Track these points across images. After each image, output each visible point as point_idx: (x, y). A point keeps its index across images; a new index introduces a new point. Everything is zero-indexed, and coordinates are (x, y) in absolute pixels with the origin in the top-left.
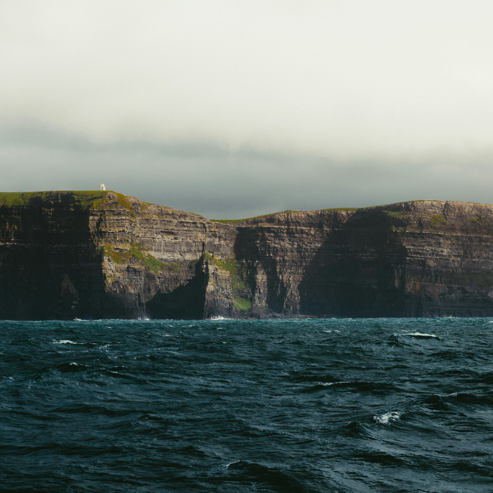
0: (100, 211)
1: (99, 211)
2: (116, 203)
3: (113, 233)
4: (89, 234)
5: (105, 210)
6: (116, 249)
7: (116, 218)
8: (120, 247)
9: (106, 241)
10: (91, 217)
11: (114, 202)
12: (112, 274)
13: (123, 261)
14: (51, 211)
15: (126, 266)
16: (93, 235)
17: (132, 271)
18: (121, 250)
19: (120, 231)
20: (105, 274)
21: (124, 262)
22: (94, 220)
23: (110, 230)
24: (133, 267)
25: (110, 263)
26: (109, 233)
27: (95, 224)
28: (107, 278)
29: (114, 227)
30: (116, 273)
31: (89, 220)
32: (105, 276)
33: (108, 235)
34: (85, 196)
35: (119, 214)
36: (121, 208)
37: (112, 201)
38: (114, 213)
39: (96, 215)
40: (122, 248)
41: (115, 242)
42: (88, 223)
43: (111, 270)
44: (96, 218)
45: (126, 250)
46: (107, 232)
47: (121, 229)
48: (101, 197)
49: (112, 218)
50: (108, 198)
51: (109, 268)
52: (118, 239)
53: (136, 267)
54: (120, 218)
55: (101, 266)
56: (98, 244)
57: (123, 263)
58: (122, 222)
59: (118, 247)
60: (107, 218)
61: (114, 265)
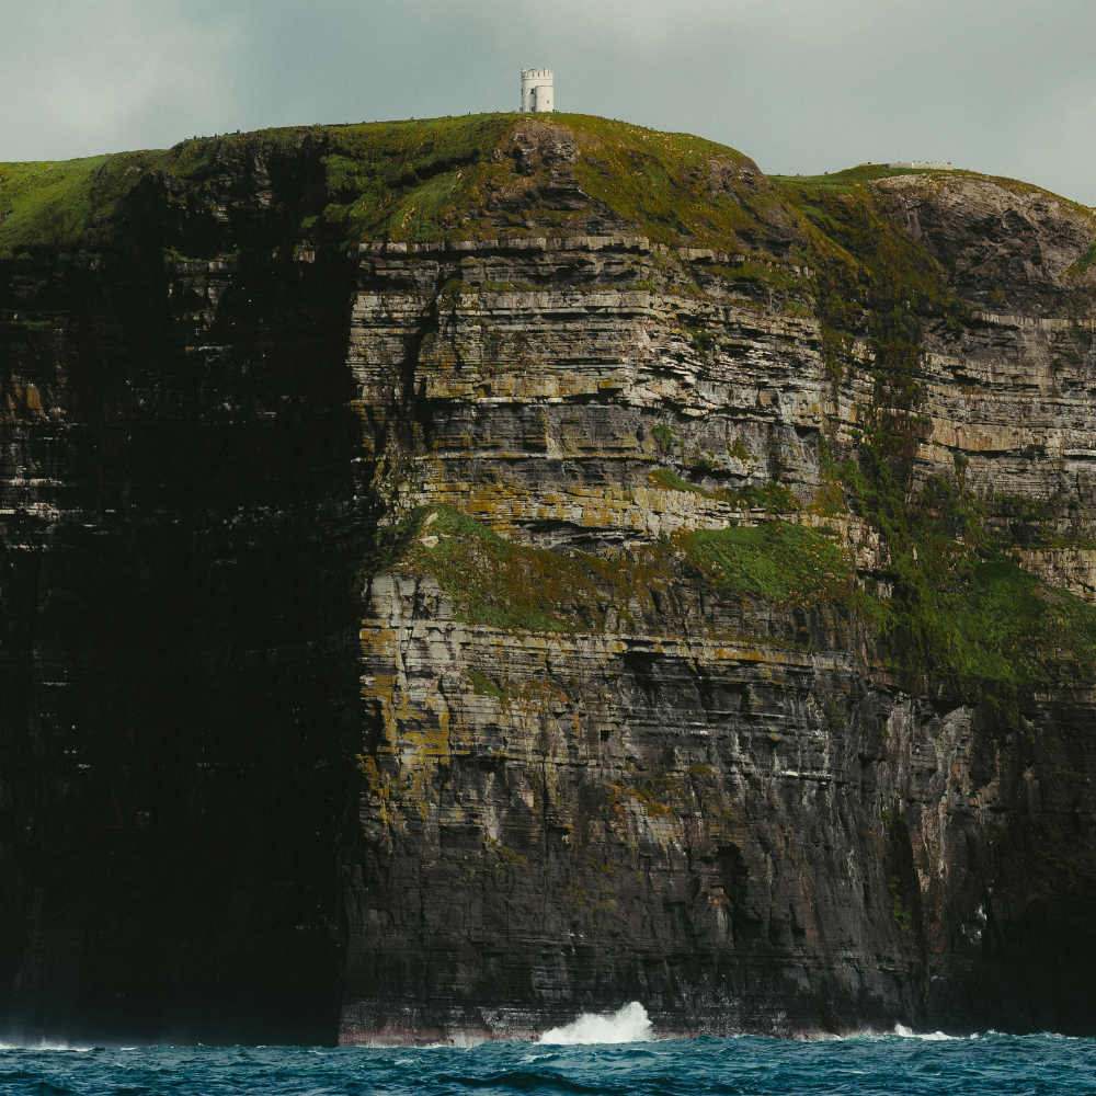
0: (435, 255)
1: (423, 255)
2: (561, 193)
3: (516, 407)
4: (352, 425)
5: (468, 245)
6: (545, 526)
7: (545, 301)
8: (574, 514)
9: (455, 469)
10: (366, 304)
11: (545, 193)
12: (439, 704)
13: (582, 611)
14: (209, 275)
15: (607, 645)
16: (375, 425)
17: (676, 685)
18: (584, 536)
19: (582, 399)
20: (378, 705)
21: (588, 619)
22: (390, 322)
23: (488, 391)
24: (682, 652)
25: (420, 627)
26: (483, 410)
27: (394, 345)
28: (391, 732)
29: (521, 366)
30: (470, 699)
31: (349, 324)
32: (379, 723)
33: (477, 422)
34: (393, 154)
35: (572, 275)
36: (594, 229)
37: (525, 182)
38: (530, 268)
39: (405, 286)
40: (597, 518)
41: (532, 473)
42: (345, 342)
43: (427, 673)
44: (405, 306)
45: (632, 533)
46: (467, 404)
47: (588, 384)
48: (470, 159)
49: (510, 301)
50: (510, 163)
51: (414, 661)
52: (554, 453)
53: (707, 656)
54: (579, 304)
55: (356, 648)
56: (396, 495)
57: (586, 625)
58: (595, 334)
59: (551, 514)
60: (468, 300)
61: (457, 638)
